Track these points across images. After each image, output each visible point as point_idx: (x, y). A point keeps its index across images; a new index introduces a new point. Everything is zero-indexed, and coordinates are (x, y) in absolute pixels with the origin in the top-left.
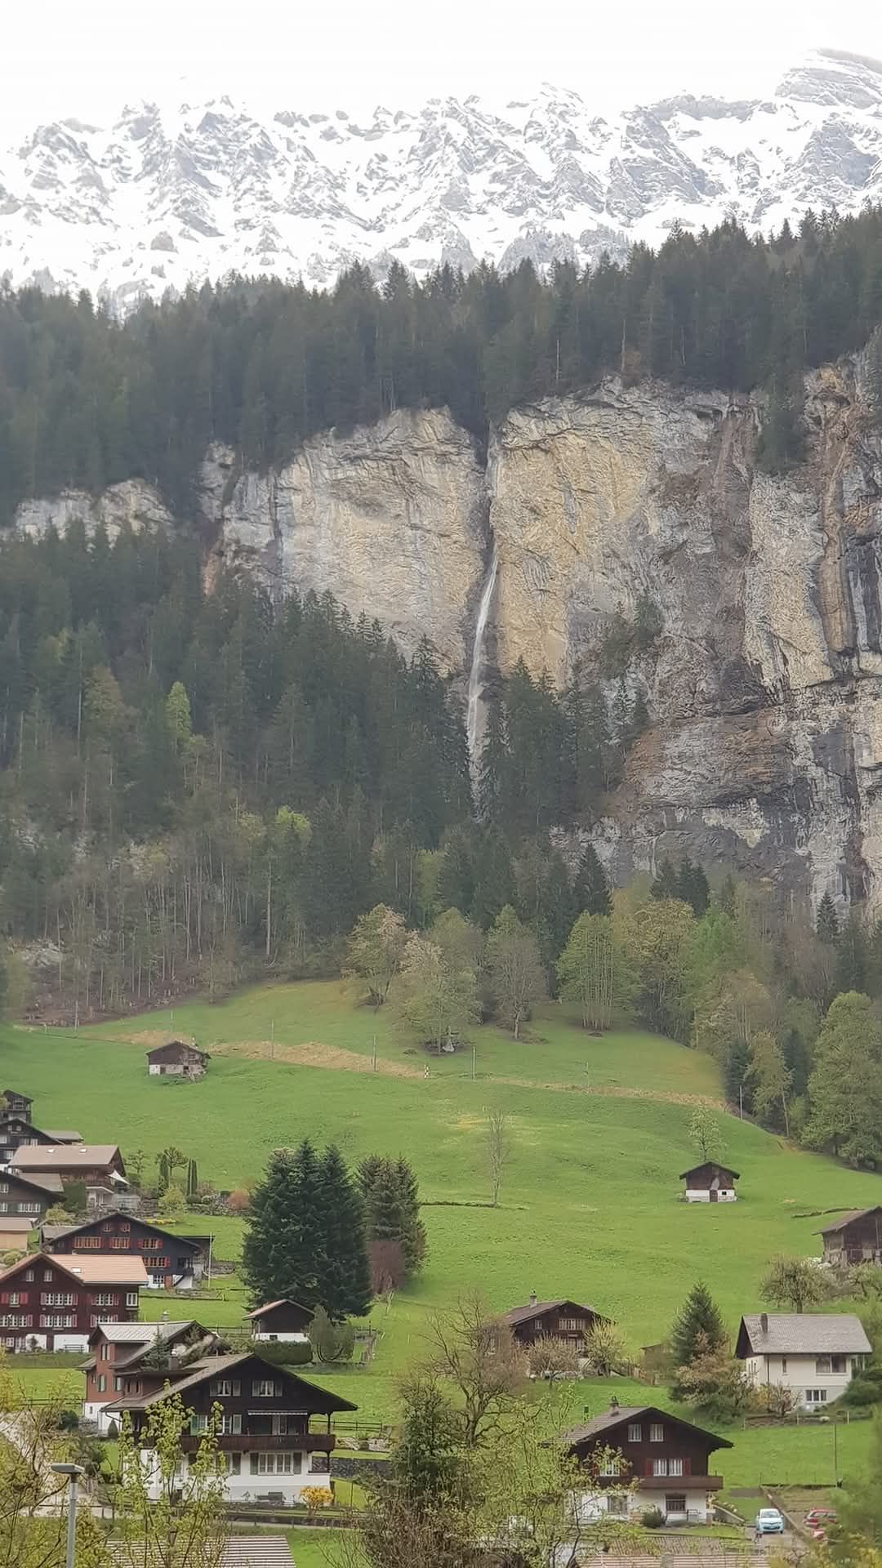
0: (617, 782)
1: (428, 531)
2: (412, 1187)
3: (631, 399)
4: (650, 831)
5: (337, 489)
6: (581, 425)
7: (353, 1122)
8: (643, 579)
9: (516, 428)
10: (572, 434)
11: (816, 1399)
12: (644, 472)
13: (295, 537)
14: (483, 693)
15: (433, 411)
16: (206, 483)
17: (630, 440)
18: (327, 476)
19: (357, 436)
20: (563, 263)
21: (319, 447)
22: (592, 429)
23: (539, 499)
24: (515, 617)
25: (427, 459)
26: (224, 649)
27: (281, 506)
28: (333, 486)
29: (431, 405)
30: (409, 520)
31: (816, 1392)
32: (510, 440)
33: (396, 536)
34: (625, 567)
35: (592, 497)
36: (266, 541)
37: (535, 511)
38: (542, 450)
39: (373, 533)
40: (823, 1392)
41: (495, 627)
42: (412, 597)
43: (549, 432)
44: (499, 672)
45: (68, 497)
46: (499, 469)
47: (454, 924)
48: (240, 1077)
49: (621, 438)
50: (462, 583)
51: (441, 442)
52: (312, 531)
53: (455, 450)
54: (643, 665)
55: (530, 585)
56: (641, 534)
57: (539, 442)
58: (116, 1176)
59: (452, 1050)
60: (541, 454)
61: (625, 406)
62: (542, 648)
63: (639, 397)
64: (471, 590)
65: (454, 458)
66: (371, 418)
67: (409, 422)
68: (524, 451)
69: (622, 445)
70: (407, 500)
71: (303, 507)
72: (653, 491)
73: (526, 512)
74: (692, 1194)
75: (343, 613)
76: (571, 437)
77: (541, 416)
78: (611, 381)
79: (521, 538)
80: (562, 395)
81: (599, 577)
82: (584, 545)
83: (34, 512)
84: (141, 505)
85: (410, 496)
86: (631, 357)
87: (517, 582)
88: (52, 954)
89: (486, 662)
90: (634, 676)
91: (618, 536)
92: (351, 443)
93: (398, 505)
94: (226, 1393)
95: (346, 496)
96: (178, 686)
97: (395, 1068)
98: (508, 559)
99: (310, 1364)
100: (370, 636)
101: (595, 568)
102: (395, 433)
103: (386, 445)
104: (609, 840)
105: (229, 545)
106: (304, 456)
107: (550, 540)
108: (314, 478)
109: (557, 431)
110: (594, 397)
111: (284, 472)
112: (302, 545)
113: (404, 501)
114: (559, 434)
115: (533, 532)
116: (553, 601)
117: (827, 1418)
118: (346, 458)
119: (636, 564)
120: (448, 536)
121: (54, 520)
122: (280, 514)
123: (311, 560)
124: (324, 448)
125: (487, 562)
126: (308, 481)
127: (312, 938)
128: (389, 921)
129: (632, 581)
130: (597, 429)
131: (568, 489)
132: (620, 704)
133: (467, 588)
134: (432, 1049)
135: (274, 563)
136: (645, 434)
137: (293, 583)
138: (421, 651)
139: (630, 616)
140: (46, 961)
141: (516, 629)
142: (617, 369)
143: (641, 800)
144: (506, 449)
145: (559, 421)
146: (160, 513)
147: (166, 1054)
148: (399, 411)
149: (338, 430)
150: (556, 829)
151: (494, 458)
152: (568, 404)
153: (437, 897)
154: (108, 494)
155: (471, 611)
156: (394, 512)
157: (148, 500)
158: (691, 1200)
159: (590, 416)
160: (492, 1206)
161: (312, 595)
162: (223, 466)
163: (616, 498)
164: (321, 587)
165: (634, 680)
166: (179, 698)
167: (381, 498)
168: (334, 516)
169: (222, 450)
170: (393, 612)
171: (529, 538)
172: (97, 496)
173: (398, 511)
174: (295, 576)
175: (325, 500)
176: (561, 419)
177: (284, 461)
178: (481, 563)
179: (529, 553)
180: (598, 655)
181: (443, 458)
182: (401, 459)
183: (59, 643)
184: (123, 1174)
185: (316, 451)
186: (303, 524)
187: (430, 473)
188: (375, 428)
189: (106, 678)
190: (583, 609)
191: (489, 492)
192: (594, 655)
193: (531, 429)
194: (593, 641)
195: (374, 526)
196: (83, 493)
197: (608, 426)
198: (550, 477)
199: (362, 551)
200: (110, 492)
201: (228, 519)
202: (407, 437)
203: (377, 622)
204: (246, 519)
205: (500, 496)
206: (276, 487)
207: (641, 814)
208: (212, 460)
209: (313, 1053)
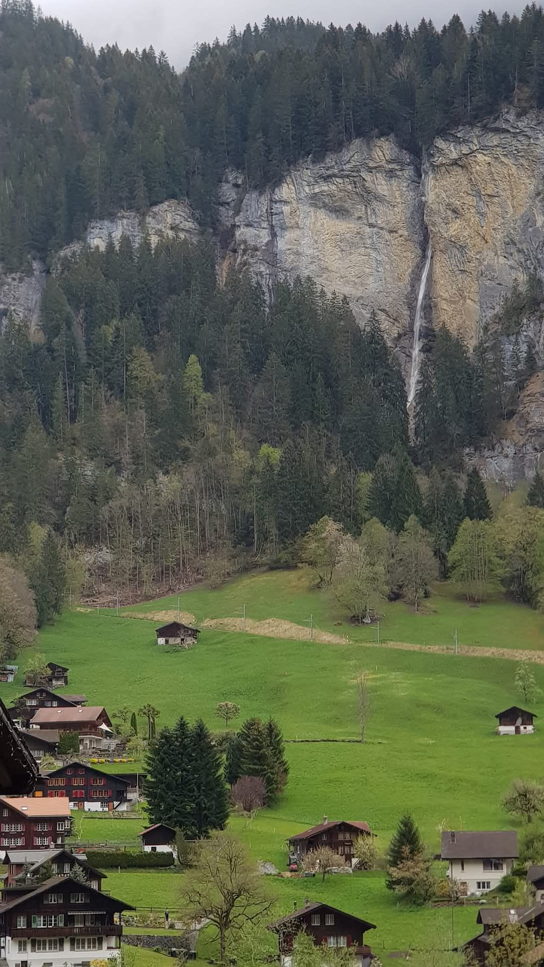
0: (512, 414)
1: (382, 228)
2: (279, 738)
3: (522, 125)
4: (536, 449)
5: (315, 200)
6: (486, 146)
7: (283, 680)
8: (533, 260)
9: (440, 150)
10: (480, 153)
11: (484, 887)
12: (533, 179)
13: (286, 237)
14: (423, 347)
15: (382, 139)
16: (223, 199)
17: (522, 156)
18: (308, 191)
19: (328, 160)
20: (487, 14)
21: (301, 169)
22: (495, 149)
23: (458, 203)
24: (444, 290)
25: (379, 175)
26: (227, 328)
27: (276, 214)
28: (311, 198)
29: (382, 134)
30: (368, 221)
31: (484, 883)
32: (436, 159)
33: (358, 233)
34: (520, 252)
35: (496, 200)
36: (265, 241)
37: (456, 212)
38: (460, 166)
39: (342, 232)
40: (488, 883)
41: (430, 298)
42: (371, 278)
43: (463, 152)
44: (434, 331)
45: (123, 217)
46: (430, 181)
47: (377, 529)
48: (219, 646)
49: (515, 155)
50: (406, 267)
51: (388, 162)
52: (298, 232)
53: (399, 167)
54: (532, 325)
55: (453, 267)
56: (531, 227)
57: (456, 160)
58: (104, 727)
59: (370, 621)
60: (459, 169)
61: (518, 131)
62: (463, 313)
63: (528, 124)
64: (413, 271)
65: (400, 173)
66: (339, 147)
67: (364, 148)
68: (447, 167)
69: (516, 160)
70: (366, 206)
71: (291, 214)
72: (538, 194)
73: (449, 212)
74: (503, 729)
75: (321, 292)
76: (479, 156)
77: (458, 141)
78: (507, 112)
79: (446, 232)
80: (472, 125)
81: (502, 260)
82: (491, 236)
83: (100, 229)
84: (175, 219)
85: (367, 203)
86: (522, 93)
87: (444, 265)
88: (105, 555)
89: (424, 325)
90: (525, 333)
91: (515, 229)
92: (324, 165)
93: (360, 210)
94: (54, 901)
95: (321, 205)
96: (193, 358)
97: (327, 637)
98: (438, 247)
99: (172, 867)
100: (340, 308)
101: (499, 253)
102: (356, 157)
103: (348, 166)
104: (506, 456)
105: (239, 245)
106: (291, 177)
107: (466, 234)
108: (298, 193)
109: (470, 151)
110: (496, 125)
111: (277, 190)
112: (291, 243)
113: (364, 207)
114: (471, 153)
115: (455, 228)
116: (469, 279)
117: (484, 901)
118: (321, 177)
119: (527, 249)
120: (396, 232)
121: (113, 235)
122: (275, 220)
123: (298, 254)
124: (305, 170)
125: (424, 250)
126: (294, 195)
127: (282, 540)
128: (330, 527)
129: (525, 261)
130: (498, 149)
131: (479, 195)
132: (515, 355)
133: (410, 270)
134: (356, 620)
135: (272, 259)
136: (532, 152)
137: (286, 271)
138: (371, 321)
139: (523, 288)
140: (101, 560)
141: (445, 299)
142: (511, 103)
143: (529, 426)
144: (434, 165)
145: (471, 144)
146: (189, 225)
147: (170, 630)
148: (357, 140)
149: (314, 157)
150: (468, 449)
151: (426, 173)
152: (477, 131)
153: (367, 508)
154: (151, 214)
155: (413, 287)
156: (357, 215)
157: (180, 215)
158: (502, 733)
159: (494, 140)
160: (360, 742)
161: (298, 280)
162: (236, 186)
163: (513, 200)
164: (306, 273)
165: (526, 336)
166: (194, 367)
167: (347, 205)
168: (313, 221)
169: (234, 174)
170: (357, 289)
171: (452, 232)
172: (144, 215)
173: (359, 214)
174: (287, 266)
175: (306, 208)
176: (472, 142)
177: (278, 181)
178: (420, 251)
179: (452, 243)
180: (500, 319)
181: (391, 174)
182: (361, 176)
183: (109, 331)
184: (109, 724)
185: (299, 173)
186: (292, 227)
187: (381, 185)
188: (341, 154)
189: (143, 354)
190: (490, 284)
191: (423, 198)
192: (498, 318)
193: (451, 151)
194: (497, 308)
195: (343, 226)
196: (134, 213)
197: (506, 146)
198: (465, 186)
199: (334, 245)
200: (153, 212)
201: (239, 226)
202: (364, 159)
203: (345, 298)
204: (251, 226)
205: (431, 202)
206: (271, 201)
207: (529, 436)
208: (227, 182)
209: (273, 627)
